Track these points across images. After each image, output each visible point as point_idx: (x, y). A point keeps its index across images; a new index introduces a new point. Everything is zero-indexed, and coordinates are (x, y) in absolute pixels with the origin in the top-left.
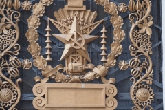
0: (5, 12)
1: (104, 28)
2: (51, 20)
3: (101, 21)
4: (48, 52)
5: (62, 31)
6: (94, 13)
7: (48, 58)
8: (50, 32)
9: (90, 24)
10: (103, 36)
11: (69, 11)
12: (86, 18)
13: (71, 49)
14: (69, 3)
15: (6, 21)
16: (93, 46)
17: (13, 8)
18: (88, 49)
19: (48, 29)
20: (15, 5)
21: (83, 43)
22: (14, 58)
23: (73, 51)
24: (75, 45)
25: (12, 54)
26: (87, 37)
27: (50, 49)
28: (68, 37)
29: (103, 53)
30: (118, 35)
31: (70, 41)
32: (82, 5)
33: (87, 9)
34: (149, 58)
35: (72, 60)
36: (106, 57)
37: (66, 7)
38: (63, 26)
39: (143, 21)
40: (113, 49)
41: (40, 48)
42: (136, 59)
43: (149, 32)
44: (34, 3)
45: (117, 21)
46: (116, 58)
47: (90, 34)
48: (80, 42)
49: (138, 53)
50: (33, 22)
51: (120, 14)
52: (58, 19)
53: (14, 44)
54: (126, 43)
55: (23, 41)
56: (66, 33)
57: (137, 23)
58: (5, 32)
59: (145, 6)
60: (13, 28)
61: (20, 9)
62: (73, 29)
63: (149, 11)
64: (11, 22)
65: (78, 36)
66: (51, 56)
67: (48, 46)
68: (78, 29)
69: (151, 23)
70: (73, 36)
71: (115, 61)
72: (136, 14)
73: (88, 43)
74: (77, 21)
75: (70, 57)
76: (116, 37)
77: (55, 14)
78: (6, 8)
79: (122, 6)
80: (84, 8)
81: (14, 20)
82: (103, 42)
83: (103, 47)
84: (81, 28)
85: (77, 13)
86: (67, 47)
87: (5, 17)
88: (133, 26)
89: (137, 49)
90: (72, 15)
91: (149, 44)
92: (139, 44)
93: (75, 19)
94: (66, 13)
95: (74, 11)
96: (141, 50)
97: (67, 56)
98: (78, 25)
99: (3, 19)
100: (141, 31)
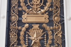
0: (13, 30)
1: (45, 35)
2: (28, 33)
3: (44, 33)
4: (27, 43)
5: (31, 36)
6: (42, 30)
7: (27, 45)
8: (28, 37)
9: (41, 34)
10: (45, 37)
11: (34, 30)
12: (40, 32)
13: (34, 42)
14: (34, 27)
15: (13, 33)
16: (42, 41)
17: (15, 29)
18: (40, 42)
19: (27, 35)
20: (16, 28)
21: (38, 40)
22: (16, 45)
23: (35, 43)
24: (36, 41)
25: (15, 44)
26: (40, 38)
27: (28, 42)
28: (33, 38)
29: (45, 43)
30: (50, 37)
31: (34, 39)
32: (38, 27)
33: (40, 29)
34: (61, 45)
35: (35, 46)
36: (46, 44)
37: (33, 28)
38: (32, 34)
39: (58, 32)
40: (48, 42)
41: (24, 42)
42: (56, 45)
43: (61, 36)
44: (22, 27)
45: (50, 33)
46: (50, 45)
47: (41, 37)
48: (37, 40)
49: (57, 43)
50: (22, 33)
51: (51, 30)
52: (30, 32)
53: (16, 41)
54: (53, 40)
55: (19, 40)
56: (33, 37)
57: (56, 33)
58: (13, 37)
59: (59, 27)
60: (15, 35)
61: (18, 29)
62: (35, 35)
63: (60, 29)
64: (15, 33)
65: (37, 38)
66: (28, 44)
67: (27, 41)
68: (37, 36)
69: (61, 33)
70: (35, 38)
71: (49, 46)
72: (56, 30)
73: (40, 40)
74: (37, 33)
75: (34, 45)
76: (49, 38)
77: (29, 30)
78: (13, 29)
79: (51, 28)
80: (39, 29)
81: (16, 33)
82: (45, 39)
83: (45, 41)
84: (38, 35)
85: (36, 30)
86: (33, 41)
87: (13, 32)
88: (55, 34)
89: (57, 42)
90: (35, 31)
91: (61, 40)
92: (57, 40)
93: (36, 32)
94: (33, 30)
95: (36, 29)
96: (58, 42)
97: (33, 44)
98: (37, 34)
99: (12, 33)
100: (58, 36)
